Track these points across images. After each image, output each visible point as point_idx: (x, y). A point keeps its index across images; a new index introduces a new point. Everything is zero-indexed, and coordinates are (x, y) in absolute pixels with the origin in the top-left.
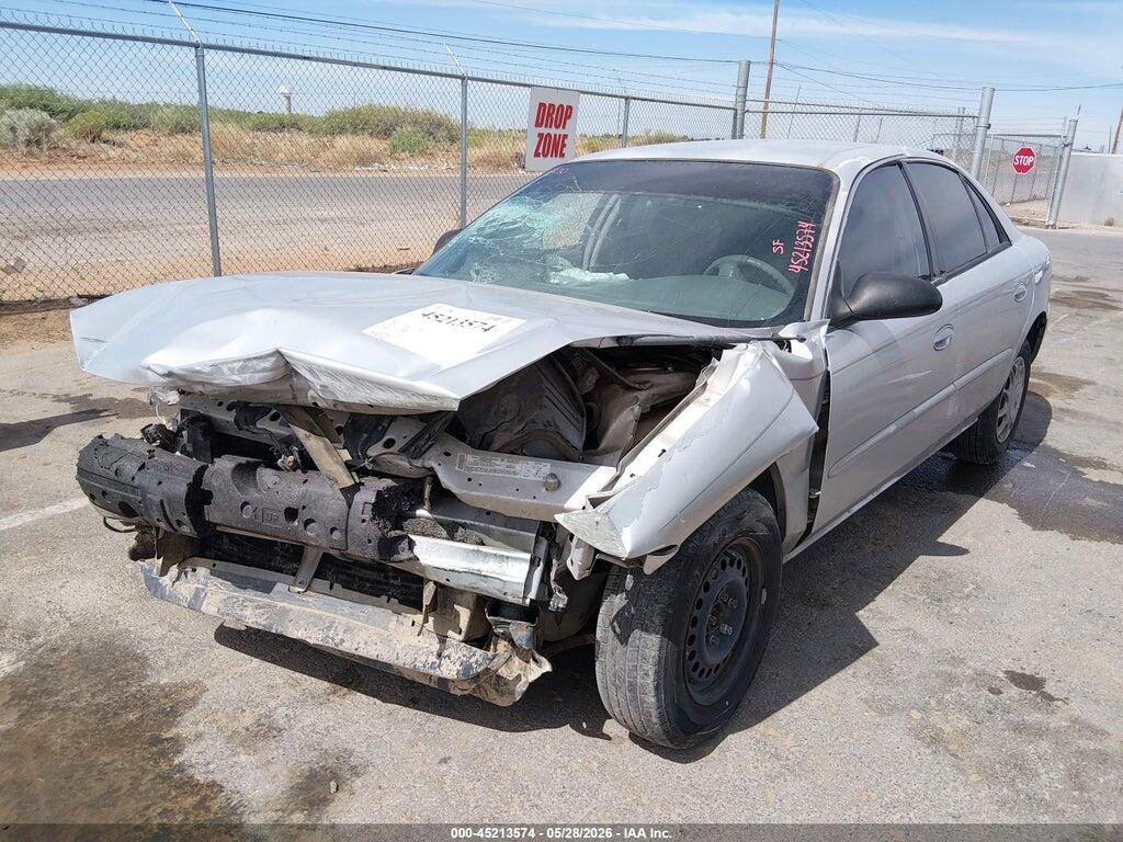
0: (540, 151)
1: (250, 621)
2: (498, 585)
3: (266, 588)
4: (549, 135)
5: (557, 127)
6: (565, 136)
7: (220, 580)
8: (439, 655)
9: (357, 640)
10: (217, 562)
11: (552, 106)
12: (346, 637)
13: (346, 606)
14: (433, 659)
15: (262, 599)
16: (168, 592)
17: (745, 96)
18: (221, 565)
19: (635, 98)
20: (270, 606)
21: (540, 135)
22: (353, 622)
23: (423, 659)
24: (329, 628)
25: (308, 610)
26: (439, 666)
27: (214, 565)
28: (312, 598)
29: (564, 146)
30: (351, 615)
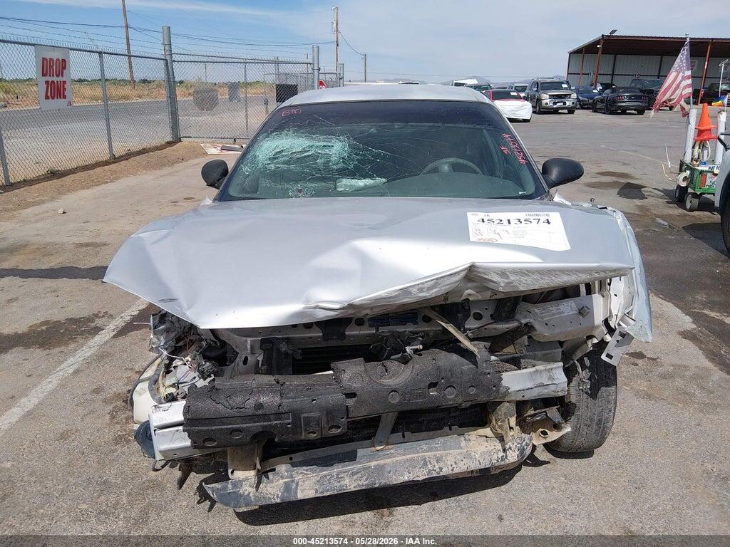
0: (49, 95)
1: (352, 487)
2: (552, 388)
3: (351, 457)
4: (53, 82)
5: (58, 76)
6: (64, 82)
7: (305, 468)
8: (504, 450)
9: (449, 463)
10: (293, 456)
11: (51, 60)
12: (441, 465)
13: (423, 445)
14: (501, 454)
15: (353, 467)
16: (253, 498)
17: (171, 51)
18: (298, 457)
19: (105, 53)
20: (365, 469)
21: (47, 82)
22: (438, 453)
23: (495, 456)
24: (425, 464)
25: (397, 459)
26: (506, 457)
27: (291, 459)
28: (393, 450)
29: (64, 89)
30: (430, 450)
